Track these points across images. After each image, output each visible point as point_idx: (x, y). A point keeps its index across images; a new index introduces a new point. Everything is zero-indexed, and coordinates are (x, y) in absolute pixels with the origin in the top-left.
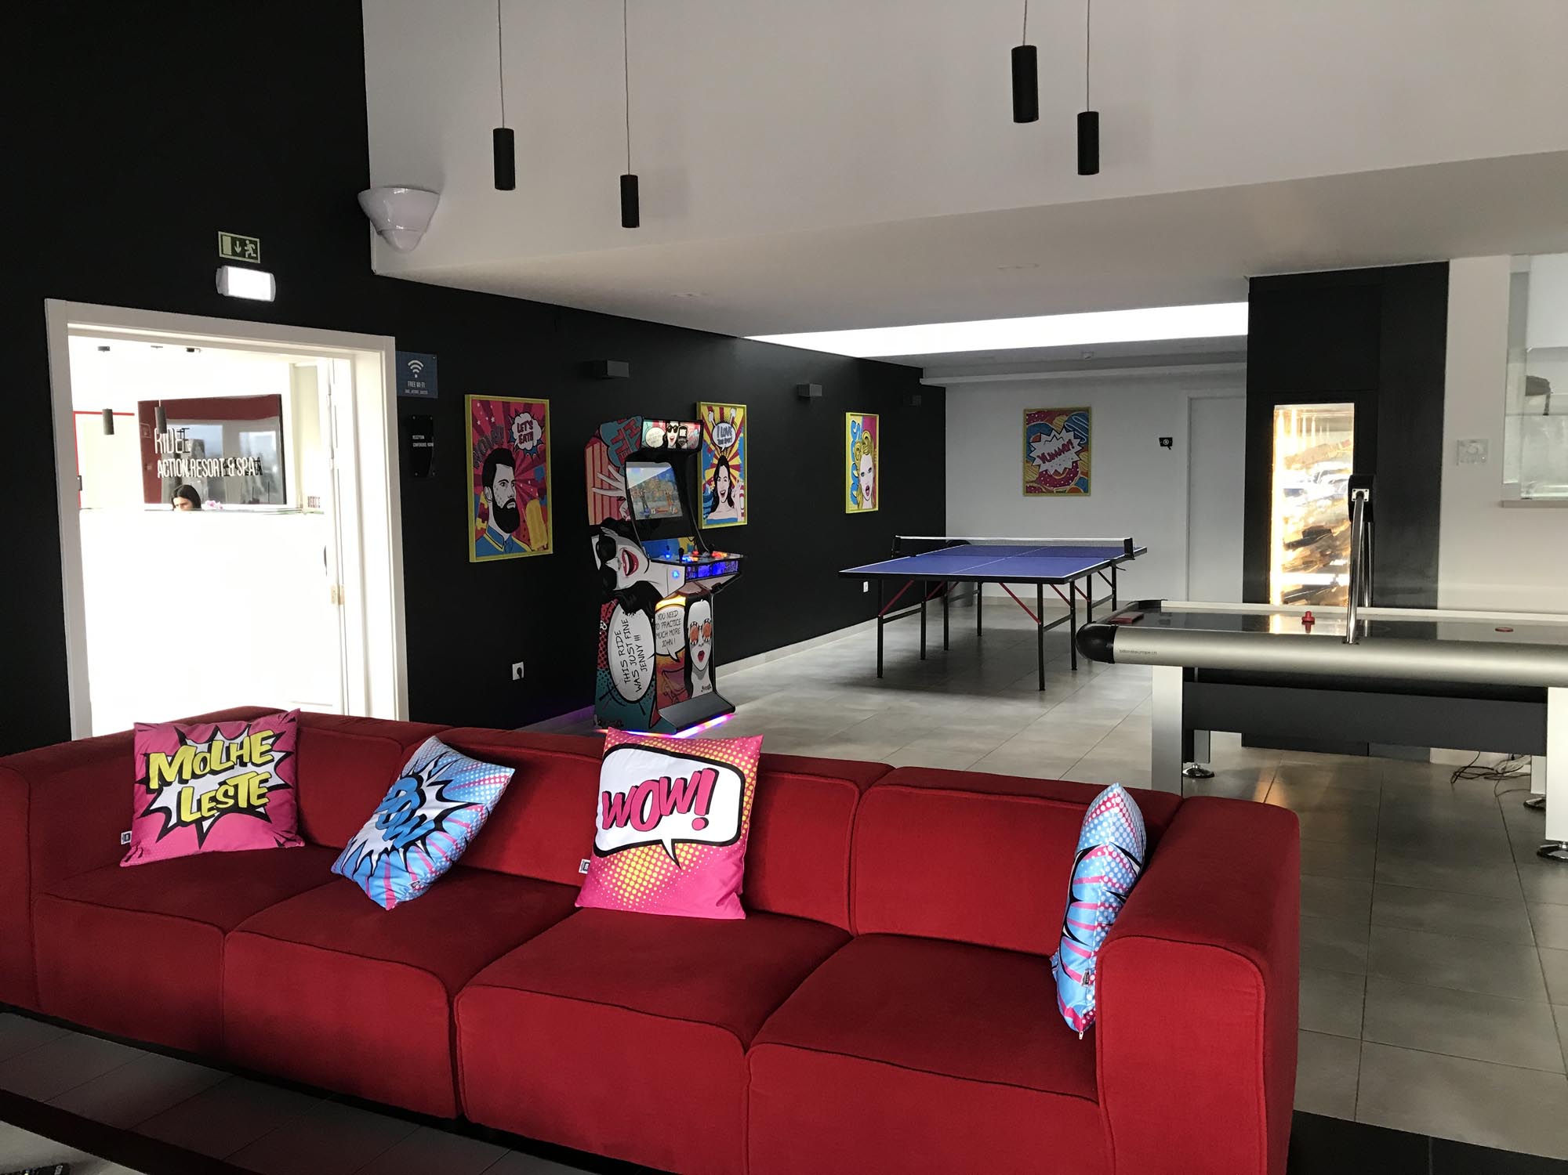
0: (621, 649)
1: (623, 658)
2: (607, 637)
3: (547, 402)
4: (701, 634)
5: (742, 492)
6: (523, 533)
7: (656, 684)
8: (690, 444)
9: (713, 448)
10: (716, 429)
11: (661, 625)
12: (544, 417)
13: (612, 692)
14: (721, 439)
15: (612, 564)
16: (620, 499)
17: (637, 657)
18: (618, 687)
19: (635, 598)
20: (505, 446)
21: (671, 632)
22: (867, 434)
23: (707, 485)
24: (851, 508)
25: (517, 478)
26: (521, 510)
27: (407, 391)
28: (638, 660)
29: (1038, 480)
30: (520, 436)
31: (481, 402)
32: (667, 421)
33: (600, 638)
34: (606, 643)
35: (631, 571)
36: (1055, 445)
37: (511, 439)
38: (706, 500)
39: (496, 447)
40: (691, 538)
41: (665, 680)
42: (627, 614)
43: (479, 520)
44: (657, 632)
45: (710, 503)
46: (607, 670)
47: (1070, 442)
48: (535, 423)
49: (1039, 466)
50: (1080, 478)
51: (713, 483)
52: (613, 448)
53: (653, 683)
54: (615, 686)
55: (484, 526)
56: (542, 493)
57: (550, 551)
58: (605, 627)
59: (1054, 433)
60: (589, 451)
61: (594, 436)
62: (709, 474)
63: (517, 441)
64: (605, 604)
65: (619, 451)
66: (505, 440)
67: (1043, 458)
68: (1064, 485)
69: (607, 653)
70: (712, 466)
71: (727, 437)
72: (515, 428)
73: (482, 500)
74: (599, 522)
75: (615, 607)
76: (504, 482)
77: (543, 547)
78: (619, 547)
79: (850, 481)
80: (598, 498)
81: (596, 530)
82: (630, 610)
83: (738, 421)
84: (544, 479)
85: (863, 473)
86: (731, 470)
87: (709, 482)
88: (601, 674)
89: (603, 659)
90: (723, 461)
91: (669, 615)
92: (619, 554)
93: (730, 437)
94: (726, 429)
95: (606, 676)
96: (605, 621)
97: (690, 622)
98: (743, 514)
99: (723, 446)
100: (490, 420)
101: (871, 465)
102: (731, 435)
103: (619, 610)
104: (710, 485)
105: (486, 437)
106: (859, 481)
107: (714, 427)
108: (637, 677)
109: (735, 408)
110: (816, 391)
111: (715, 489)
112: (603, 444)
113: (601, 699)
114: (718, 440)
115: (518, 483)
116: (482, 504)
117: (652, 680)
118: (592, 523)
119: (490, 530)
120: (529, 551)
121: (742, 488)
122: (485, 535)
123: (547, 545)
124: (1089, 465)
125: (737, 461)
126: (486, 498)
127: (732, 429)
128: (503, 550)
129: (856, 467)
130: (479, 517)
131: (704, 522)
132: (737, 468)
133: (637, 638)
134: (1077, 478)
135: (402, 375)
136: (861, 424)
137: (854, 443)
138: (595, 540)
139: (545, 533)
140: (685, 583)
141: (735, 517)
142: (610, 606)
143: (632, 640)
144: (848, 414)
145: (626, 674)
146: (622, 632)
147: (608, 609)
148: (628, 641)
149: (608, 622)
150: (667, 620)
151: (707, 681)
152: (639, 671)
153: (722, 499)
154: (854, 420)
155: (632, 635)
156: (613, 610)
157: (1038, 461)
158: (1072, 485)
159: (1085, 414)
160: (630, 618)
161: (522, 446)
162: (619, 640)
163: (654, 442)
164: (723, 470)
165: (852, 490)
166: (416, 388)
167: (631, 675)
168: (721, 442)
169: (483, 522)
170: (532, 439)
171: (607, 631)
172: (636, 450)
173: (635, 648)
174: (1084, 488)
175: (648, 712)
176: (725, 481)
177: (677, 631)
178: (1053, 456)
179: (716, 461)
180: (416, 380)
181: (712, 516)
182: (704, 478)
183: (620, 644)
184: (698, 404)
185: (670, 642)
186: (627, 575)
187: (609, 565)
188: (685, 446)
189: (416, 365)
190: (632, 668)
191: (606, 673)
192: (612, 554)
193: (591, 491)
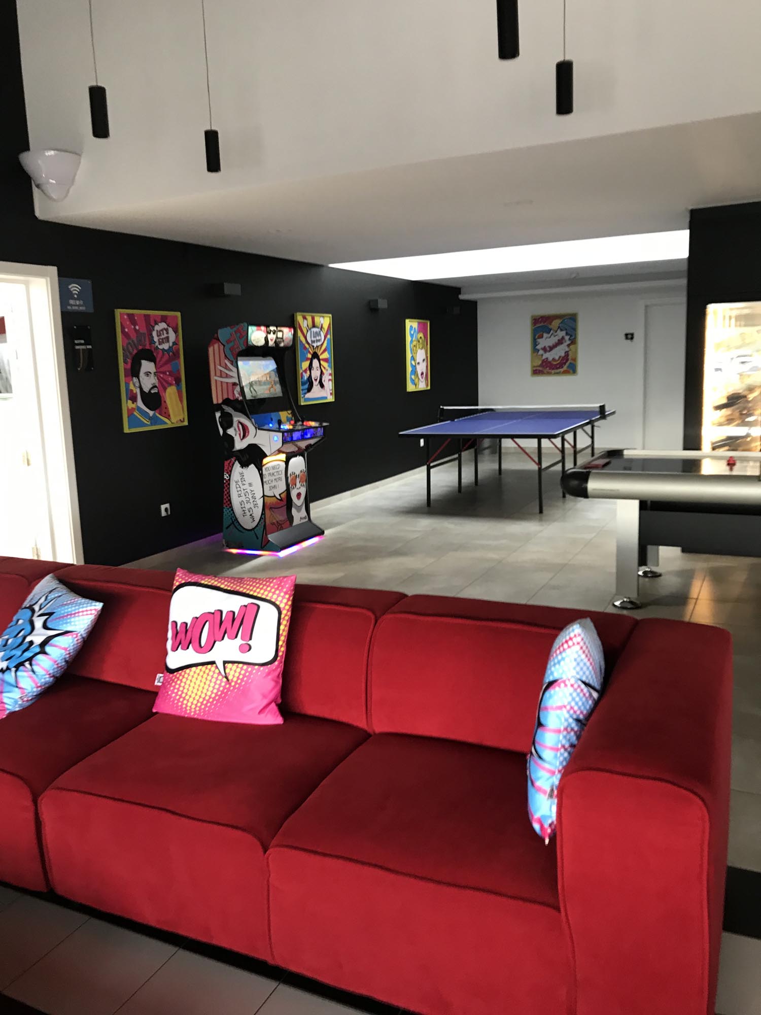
0: (240, 493)
1: (241, 499)
2: (229, 484)
3: (178, 314)
4: (298, 480)
5: (330, 377)
6: (164, 410)
7: (265, 517)
8: (286, 342)
9: (307, 346)
10: (309, 333)
11: (267, 476)
12: (177, 324)
13: (235, 523)
14: (313, 339)
15: (231, 432)
16: (234, 384)
17: (251, 498)
18: (239, 520)
19: (248, 457)
20: (148, 347)
21: (275, 479)
22: (421, 335)
23: (304, 374)
24: (410, 388)
25: (158, 370)
26: (162, 394)
27: (69, 308)
28: (251, 501)
29: (541, 365)
30: (159, 340)
31: (128, 315)
32: (267, 326)
33: (225, 485)
34: (229, 488)
35: (244, 436)
36: (553, 340)
37: (152, 341)
38: (303, 384)
39: (140, 348)
40: (289, 412)
41: (272, 514)
42: (242, 468)
43: (130, 402)
44: (264, 480)
45: (306, 386)
46: (230, 507)
47: (563, 338)
48: (170, 330)
49: (542, 355)
50: (570, 363)
51: (308, 372)
52: (228, 347)
53: (263, 516)
54: (236, 519)
55: (134, 406)
56: (178, 382)
57: (186, 423)
58: (227, 477)
59: (552, 331)
60: (211, 350)
61: (215, 339)
62: (305, 365)
63: (157, 344)
64: (227, 460)
65: (231, 349)
66: (147, 343)
67: (544, 349)
68: (559, 368)
69: (230, 496)
70: (307, 359)
71: (318, 338)
72: (154, 334)
73: (132, 387)
74: (220, 401)
75: (234, 463)
76: (148, 374)
77: (180, 420)
78: (235, 419)
79: (409, 369)
80: (219, 385)
81: (218, 407)
82: (244, 465)
83: (326, 327)
84: (179, 371)
85: (418, 363)
86: (322, 362)
87: (305, 371)
88: (226, 511)
89: (227, 500)
90: (315, 356)
91: (274, 468)
92: (235, 424)
93: (320, 338)
94: (316, 332)
95: (230, 512)
96: (228, 473)
97: (289, 472)
98: (331, 394)
99: (315, 345)
100: (135, 328)
101: (424, 357)
102: (320, 336)
103: (237, 465)
104: (306, 372)
105: (133, 341)
106: (416, 369)
107: (308, 331)
108: (251, 512)
109: (323, 317)
110: (383, 304)
111: (310, 376)
112: (220, 343)
113: (227, 528)
114: (312, 341)
115: (159, 374)
116: (132, 391)
117: (262, 514)
118: (215, 402)
119: (139, 409)
120: (169, 424)
121: (330, 374)
122: (135, 413)
123: (184, 419)
124: (576, 352)
125: (325, 355)
126: (134, 385)
127: (322, 333)
128: (149, 423)
129: (413, 358)
130: (130, 399)
131: (302, 400)
132: (326, 360)
133: (250, 485)
134: (567, 364)
135: (64, 296)
136: (416, 328)
137: (412, 341)
138: (218, 415)
139: (181, 411)
140: (283, 444)
141: (325, 395)
142: (230, 462)
143: (247, 486)
144: (407, 321)
145: (244, 511)
146: (240, 480)
147: (229, 464)
148: (244, 487)
149: (230, 473)
150: (271, 471)
151: (303, 513)
152: (253, 508)
153: (316, 383)
154: (411, 325)
155: (247, 483)
156: (233, 465)
157: (541, 352)
158: (565, 368)
159: (573, 318)
160: (244, 470)
161: (160, 347)
162: (238, 486)
163: (257, 342)
164: (315, 362)
165: (411, 374)
166: (76, 305)
167: (247, 511)
168: (313, 342)
169: (133, 403)
170: (168, 341)
171: (229, 480)
172: (244, 348)
173: (249, 492)
174: (573, 370)
175: (260, 536)
176: (318, 370)
177: (280, 479)
178: (551, 348)
179: (310, 356)
180: (75, 299)
181: (308, 395)
182: (301, 368)
183: (239, 489)
184: (295, 314)
185: (274, 487)
186: (242, 440)
187: (229, 433)
188: (282, 345)
189: (75, 288)
190: (247, 506)
191: (230, 509)
192: (230, 425)
193: (214, 378)
